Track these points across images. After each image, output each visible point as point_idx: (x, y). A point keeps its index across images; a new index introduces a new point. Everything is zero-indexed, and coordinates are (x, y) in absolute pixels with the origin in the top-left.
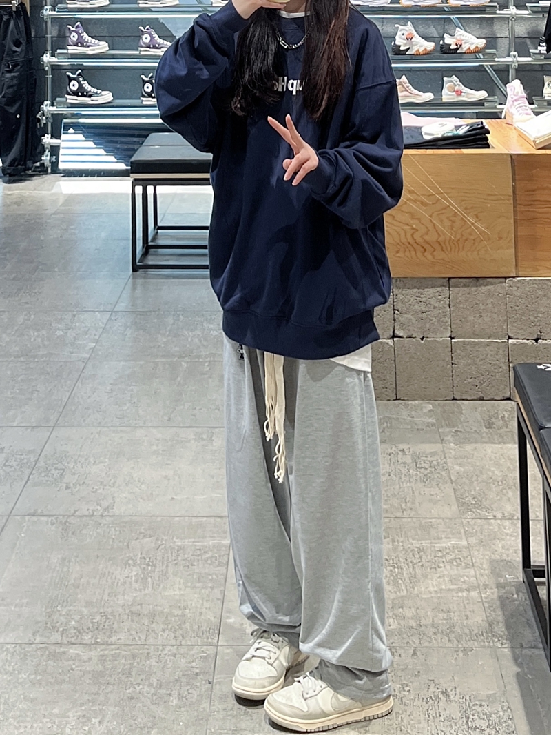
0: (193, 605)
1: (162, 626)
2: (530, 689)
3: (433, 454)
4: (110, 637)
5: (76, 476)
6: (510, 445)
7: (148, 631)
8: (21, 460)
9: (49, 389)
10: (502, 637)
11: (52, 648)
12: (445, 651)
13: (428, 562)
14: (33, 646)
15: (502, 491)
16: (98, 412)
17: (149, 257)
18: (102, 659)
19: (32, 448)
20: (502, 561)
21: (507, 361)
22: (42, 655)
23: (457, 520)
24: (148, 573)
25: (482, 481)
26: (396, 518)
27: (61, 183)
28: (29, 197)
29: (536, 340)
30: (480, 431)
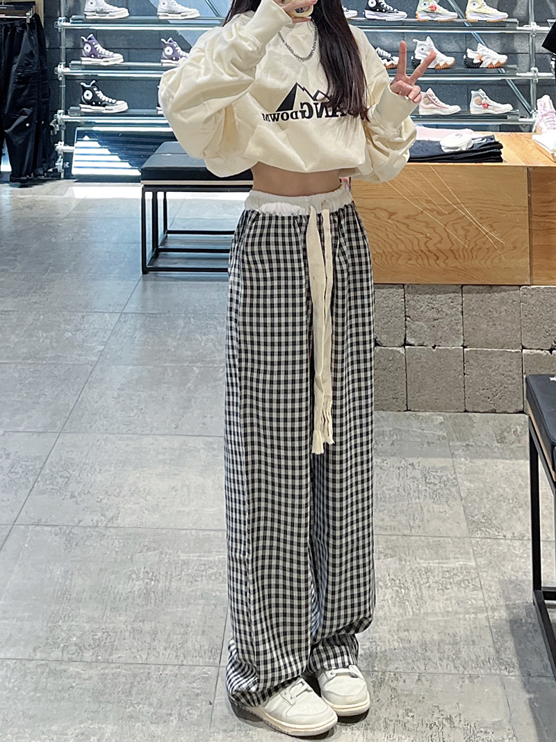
0: (196, 623)
1: (164, 644)
3: (444, 469)
4: (111, 655)
5: (81, 485)
6: (522, 461)
7: (150, 649)
8: (27, 466)
9: (56, 393)
10: (509, 665)
12: (451, 677)
13: (435, 582)
14: (34, 662)
15: (513, 509)
16: (105, 418)
17: (160, 260)
18: (103, 677)
19: (38, 454)
20: (511, 582)
21: (520, 372)
22: (43, 673)
23: (466, 539)
24: (151, 589)
25: (493, 499)
26: (404, 535)
27: (73, 188)
28: (42, 201)
29: (551, 351)
30: (492, 445)
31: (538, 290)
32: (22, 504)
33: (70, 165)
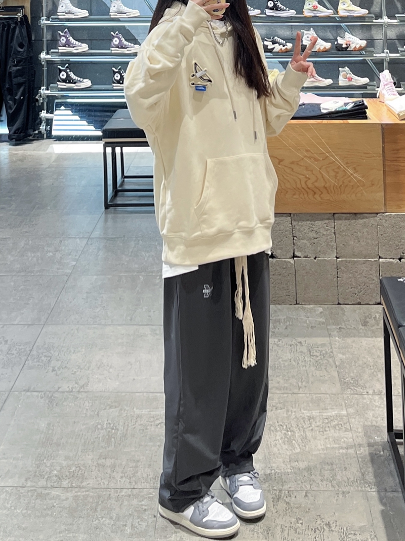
0: (144, 459)
1: (121, 475)
2: (391, 522)
3: (323, 345)
4: (82, 482)
5: (60, 362)
7: (110, 478)
8: (20, 349)
9: (41, 297)
10: (371, 484)
11: (39, 490)
12: (329, 493)
13: (317, 427)
14: (25, 488)
15: (373, 373)
16: (77, 313)
17: (118, 198)
18: (76, 498)
19: (28, 341)
20: (372, 426)
21: (378, 275)
22: (32, 496)
23: (339, 395)
24: (112, 435)
25: (359, 366)
26: (294, 393)
27: (54, 145)
28: (30, 156)
29: (400, 259)
30: (358, 328)
31: (390, 216)
32: (17, 376)
33: (51, 128)
